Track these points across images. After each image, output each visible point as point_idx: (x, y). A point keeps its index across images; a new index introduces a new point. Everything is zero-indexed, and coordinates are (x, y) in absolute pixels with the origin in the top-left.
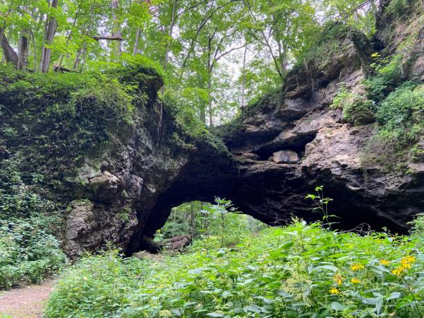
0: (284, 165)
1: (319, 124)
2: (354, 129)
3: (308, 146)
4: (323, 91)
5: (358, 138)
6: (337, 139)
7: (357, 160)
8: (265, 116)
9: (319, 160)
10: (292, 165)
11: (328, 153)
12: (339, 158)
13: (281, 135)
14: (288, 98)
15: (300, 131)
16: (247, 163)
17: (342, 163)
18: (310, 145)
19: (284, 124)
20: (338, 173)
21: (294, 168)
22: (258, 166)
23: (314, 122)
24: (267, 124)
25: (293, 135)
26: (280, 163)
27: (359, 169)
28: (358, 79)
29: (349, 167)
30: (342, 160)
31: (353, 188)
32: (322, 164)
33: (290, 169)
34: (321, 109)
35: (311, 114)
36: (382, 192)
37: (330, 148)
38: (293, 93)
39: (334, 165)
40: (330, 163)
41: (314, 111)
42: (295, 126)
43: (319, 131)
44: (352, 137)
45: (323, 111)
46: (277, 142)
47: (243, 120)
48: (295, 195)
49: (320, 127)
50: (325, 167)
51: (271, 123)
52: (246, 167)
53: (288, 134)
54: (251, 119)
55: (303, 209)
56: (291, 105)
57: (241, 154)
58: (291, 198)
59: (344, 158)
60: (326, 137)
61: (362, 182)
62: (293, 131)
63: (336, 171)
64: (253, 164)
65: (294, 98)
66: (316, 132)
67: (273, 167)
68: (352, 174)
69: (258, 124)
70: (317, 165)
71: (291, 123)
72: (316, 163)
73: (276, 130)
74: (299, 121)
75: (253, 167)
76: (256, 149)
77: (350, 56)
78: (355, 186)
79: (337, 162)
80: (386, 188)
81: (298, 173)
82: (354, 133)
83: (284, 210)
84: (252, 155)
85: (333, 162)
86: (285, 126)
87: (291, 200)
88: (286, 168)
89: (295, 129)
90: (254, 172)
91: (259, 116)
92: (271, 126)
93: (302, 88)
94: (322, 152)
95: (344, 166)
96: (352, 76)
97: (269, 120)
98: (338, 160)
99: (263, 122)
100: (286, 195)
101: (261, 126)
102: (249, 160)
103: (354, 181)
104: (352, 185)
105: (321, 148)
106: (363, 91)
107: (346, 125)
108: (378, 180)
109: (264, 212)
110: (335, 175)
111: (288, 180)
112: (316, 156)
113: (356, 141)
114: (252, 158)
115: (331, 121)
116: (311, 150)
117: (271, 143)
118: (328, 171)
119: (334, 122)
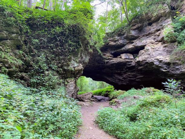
0: (127, 60)
1: (147, 42)
2: (166, 45)
3: (141, 52)
4: (150, 27)
5: (167, 49)
6: (157, 49)
7: (167, 58)
8: (119, 37)
9: (147, 58)
10: (131, 60)
11: (153, 55)
12: (158, 57)
13: (126, 46)
14: (132, 29)
15: (136, 45)
16: (109, 59)
17: (160, 60)
18: (142, 51)
19: (128, 41)
20: (157, 64)
21: (131, 61)
22: (114, 60)
23: (144, 41)
24: (120, 41)
25: (133, 47)
26: (125, 59)
27: (169, 63)
28: (169, 23)
29: (163, 61)
30: (160, 59)
31: (164, 71)
32: (149, 60)
33: (129, 62)
34: (147, 35)
35: (141, 37)
36: (178, 72)
37: (153, 53)
38: (135, 27)
40: (153, 60)
41: (143, 36)
42: (133, 42)
43: (147, 45)
44: (164, 48)
45: (148, 36)
46: (123, 50)
47: (107, 39)
48: (130, 73)
49: (147, 43)
50: (151, 61)
51: (121, 41)
52: (108, 61)
53: (130, 46)
54: (112, 39)
55: (132, 79)
56: (133, 33)
57: (105, 55)
58: (127, 74)
59: (161, 58)
60: (151, 48)
61: (169, 68)
62: (132, 45)
63: (156, 63)
64: (111, 59)
65: (134, 30)
66: (145, 45)
67: (121, 61)
68: (164, 64)
69: (115, 41)
70: (146, 60)
71: (131, 41)
72: (146, 59)
73: (123, 44)
74: (136, 40)
75: (112, 61)
76: (112, 53)
77: (167, 12)
78: (165, 69)
79: (157, 59)
80: (181, 70)
81: (133, 64)
82: (165, 47)
83: (123, 79)
84: (111, 55)
85: (155, 59)
86: (128, 42)
87: (127, 75)
88: (128, 61)
89: (134, 44)
90: (112, 63)
91: (116, 37)
92: (122, 42)
93: (139, 25)
94: (149, 54)
96: (166, 21)
97: (121, 39)
98: (158, 58)
99: (118, 40)
100: (125, 73)
101: (117, 42)
102: (110, 58)
103: (165, 67)
104: (163, 69)
105: (149, 53)
106: (172, 28)
107: (161, 43)
108: (177, 67)
109: (113, 80)
111: (127, 67)
112: (146, 56)
113: (166, 50)
114: (111, 57)
115: (153, 41)
116: (143, 53)
117: (120, 50)
118: (152, 63)
119: (154, 42)
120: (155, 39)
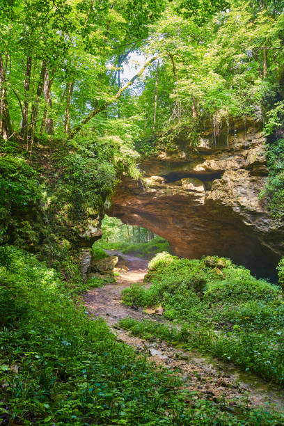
0: (191, 193)
1: (226, 166)
2: (254, 178)
5: (255, 186)
6: (240, 183)
7: (253, 204)
8: (178, 146)
9: (223, 197)
10: (199, 194)
11: (232, 193)
12: (240, 199)
14: (202, 136)
15: (210, 167)
16: (156, 187)
17: (242, 204)
18: (217, 182)
20: (238, 211)
21: (200, 197)
22: (167, 190)
23: (222, 163)
24: (179, 154)
25: (203, 169)
26: (187, 190)
27: (254, 211)
29: (246, 208)
30: (242, 202)
31: (248, 224)
32: (226, 201)
33: (196, 197)
34: (229, 151)
35: (220, 153)
36: (266, 229)
37: (234, 190)
38: (208, 133)
39: (235, 204)
40: (232, 202)
41: (223, 151)
42: (205, 160)
43: (226, 172)
44: (252, 184)
45: (230, 154)
46: (186, 171)
48: (197, 218)
49: (227, 168)
50: (229, 204)
51: (183, 153)
52: (155, 190)
53: (199, 168)
56: (204, 143)
57: (150, 177)
58: (193, 220)
59: (244, 201)
60: (232, 180)
61: (254, 220)
62: (203, 165)
63: (237, 209)
64: (162, 188)
65: (207, 137)
66: (224, 171)
67: (181, 194)
68: (248, 213)
69: (171, 153)
70: (222, 201)
71: (202, 157)
72: (221, 199)
73: (186, 161)
74: (209, 157)
75: (162, 191)
76: (166, 173)
78: (249, 222)
79: (238, 203)
80: (270, 227)
81: (203, 202)
82: (253, 181)
84: (161, 178)
85: (235, 202)
86: (196, 158)
88: (193, 196)
89: (205, 164)
90: (163, 196)
92: (183, 157)
94: (227, 191)
95: (243, 207)
97: (182, 151)
98: (239, 201)
99: (176, 152)
100: (189, 217)
101: (174, 155)
103: (249, 219)
104: (247, 222)
105: (227, 188)
107: (248, 172)
108: (266, 221)
110: (235, 212)
111: (192, 206)
112: (223, 194)
113: (253, 187)
114: (161, 182)
115: (237, 166)
116: (218, 186)
117: (180, 170)
118: (230, 208)
119: (239, 167)
120: (239, 162)
